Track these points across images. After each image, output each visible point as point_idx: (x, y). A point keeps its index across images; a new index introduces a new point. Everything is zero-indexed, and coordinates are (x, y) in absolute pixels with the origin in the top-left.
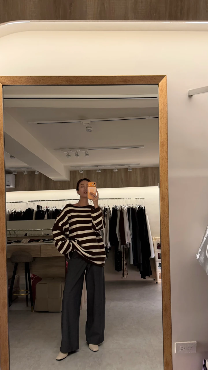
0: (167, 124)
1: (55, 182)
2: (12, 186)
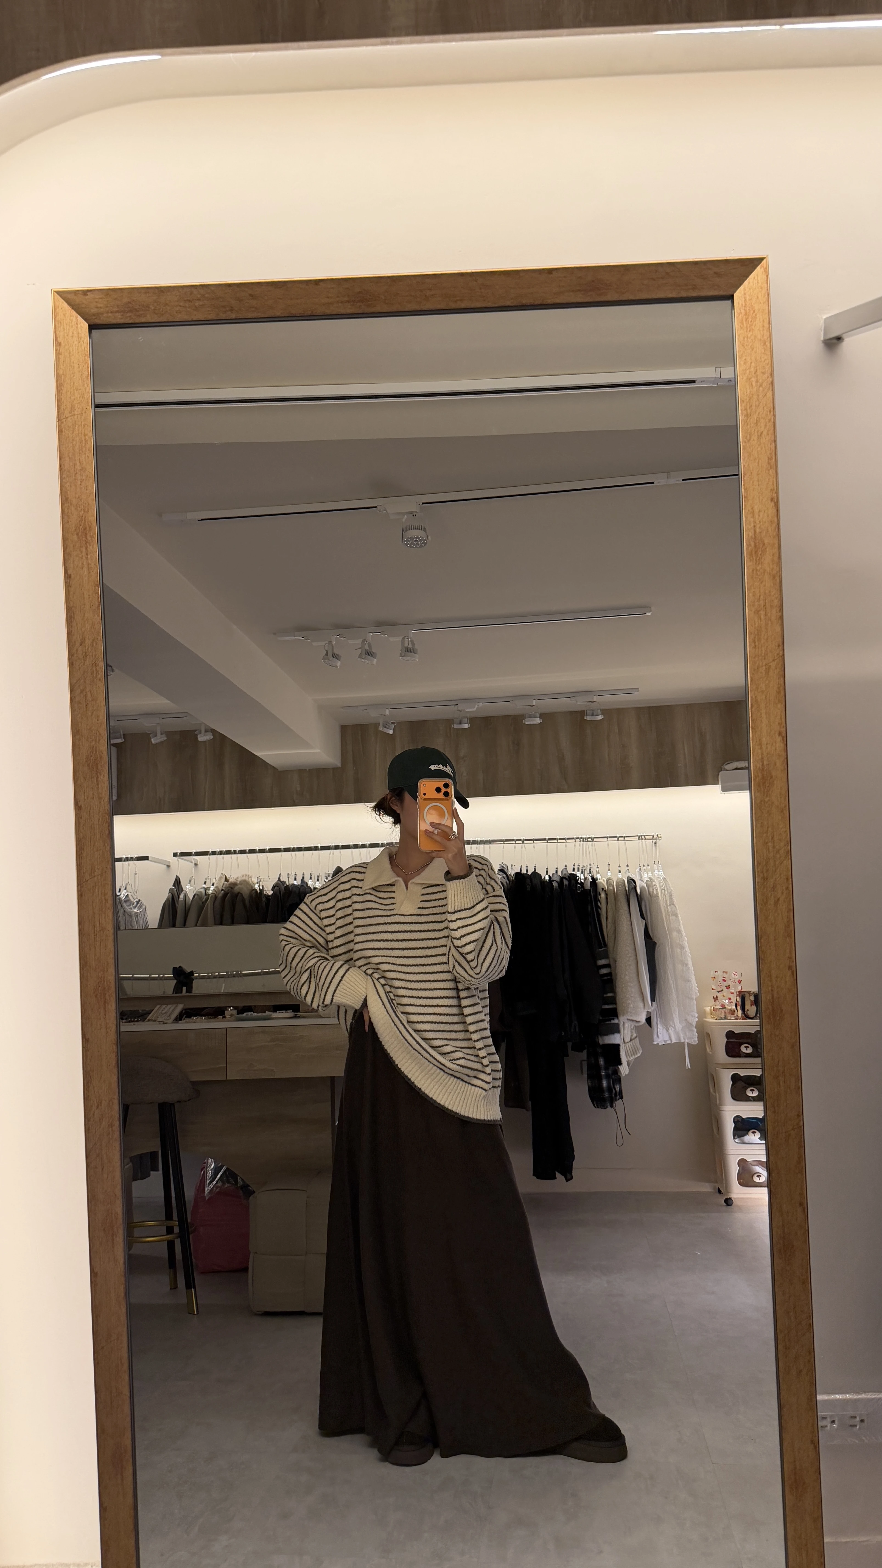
0: (776, 460)
1: (280, 775)
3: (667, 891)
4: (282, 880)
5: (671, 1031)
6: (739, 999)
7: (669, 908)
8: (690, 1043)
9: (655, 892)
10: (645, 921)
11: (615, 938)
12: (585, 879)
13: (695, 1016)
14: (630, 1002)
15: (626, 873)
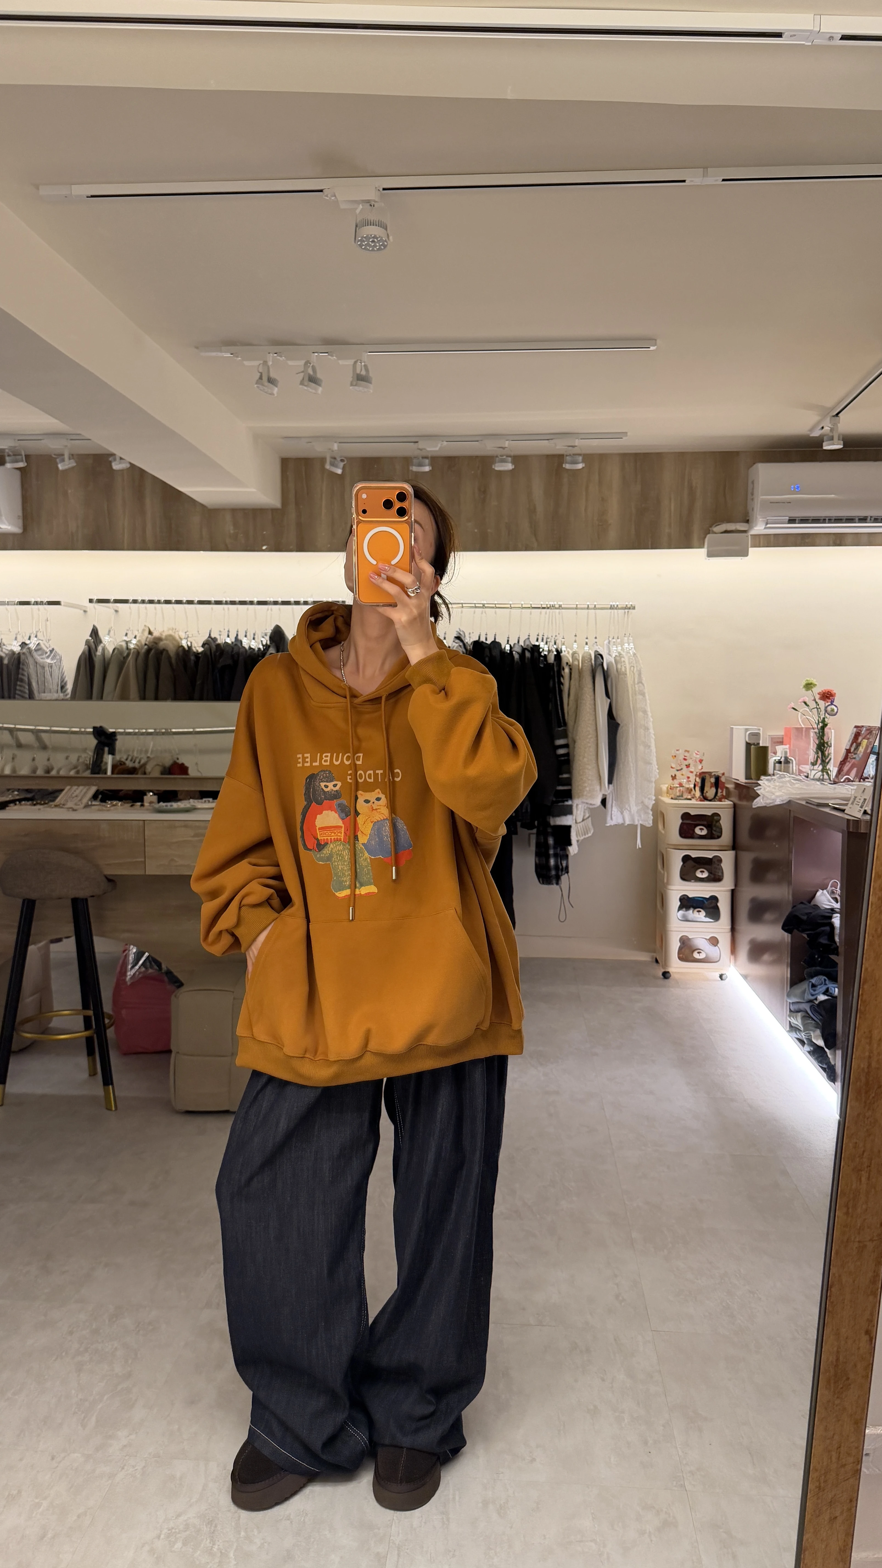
1: (211, 514)
2: (10, 524)
3: (637, 668)
4: (213, 636)
5: (626, 814)
6: (698, 780)
7: (636, 686)
8: (644, 824)
9: (623, 669)
10: (609, 701)
11: (576, 716)
12: (549, 651)
13: (652, 799)
14: (586, 785)
15: (593, 646)
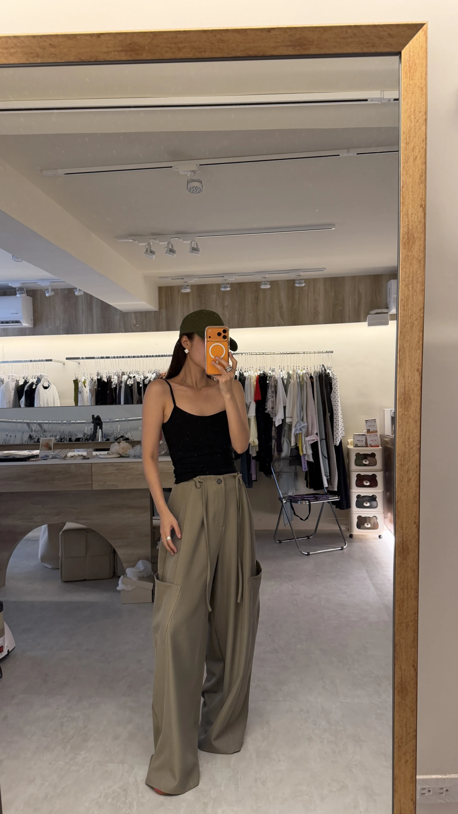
1: (125, 315)
2: (27, 324)
